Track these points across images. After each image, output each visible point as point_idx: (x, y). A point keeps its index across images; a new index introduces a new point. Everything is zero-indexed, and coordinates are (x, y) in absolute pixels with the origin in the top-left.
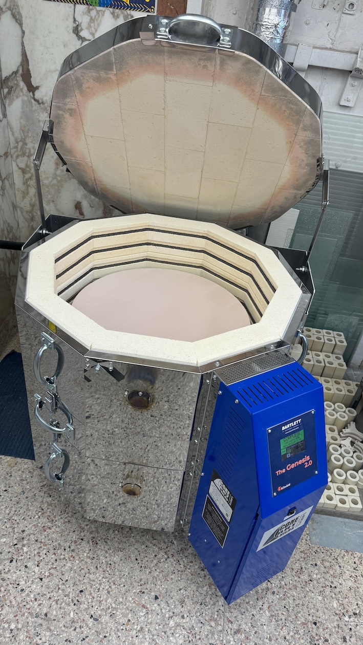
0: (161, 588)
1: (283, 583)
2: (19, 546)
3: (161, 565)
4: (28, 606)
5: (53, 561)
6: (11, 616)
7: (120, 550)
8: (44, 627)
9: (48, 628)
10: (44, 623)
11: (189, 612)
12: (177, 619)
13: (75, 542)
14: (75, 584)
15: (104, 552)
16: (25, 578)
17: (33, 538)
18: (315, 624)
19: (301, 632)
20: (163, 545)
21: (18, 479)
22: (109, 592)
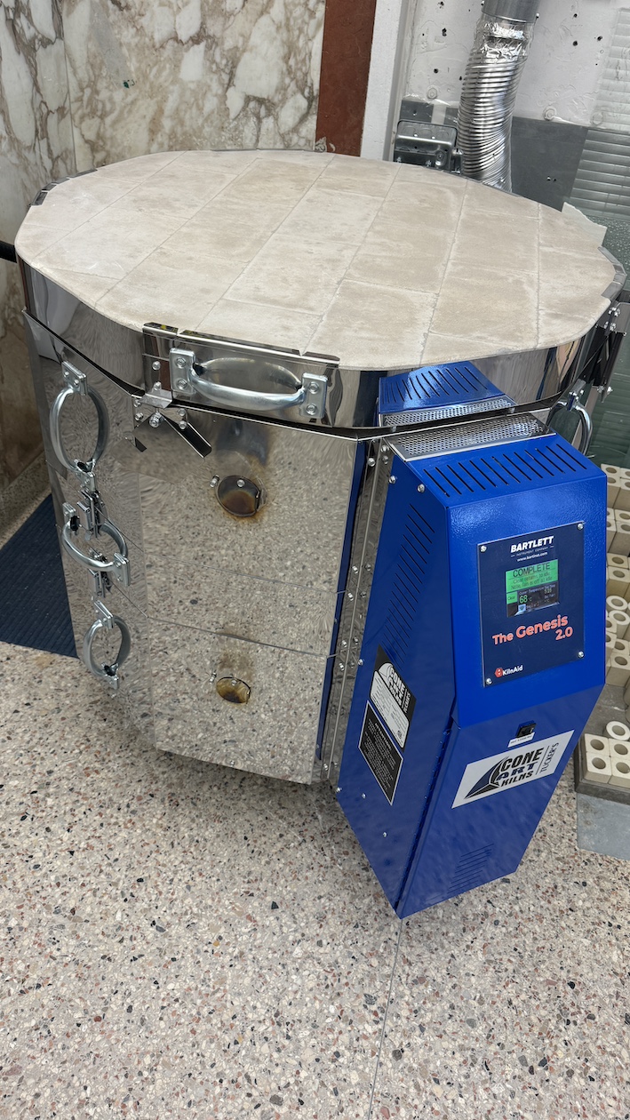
0: (284, 890)
1: (517, 908)
2: (40, 795)
3: (289, 852)
4: (43, 894)
5: (96, 825)
6: (13, 906)
7: (217, 819)
8: (68, 930)
9: (74, 933)
10: (68, 924)
11: (332, 936)
12: (309, 947)
13: (140, 798)
14: (129, 867)
15: (188, 820)
16: (44, 847)
17: (65, 785)
18: (572, 985)
19: (543, 996)
20: (296, 819)
21: (52, 687)
22: (189, 887)
